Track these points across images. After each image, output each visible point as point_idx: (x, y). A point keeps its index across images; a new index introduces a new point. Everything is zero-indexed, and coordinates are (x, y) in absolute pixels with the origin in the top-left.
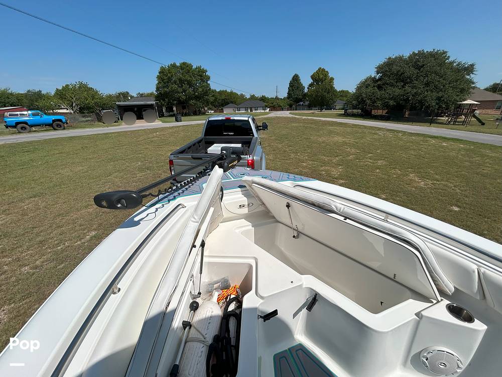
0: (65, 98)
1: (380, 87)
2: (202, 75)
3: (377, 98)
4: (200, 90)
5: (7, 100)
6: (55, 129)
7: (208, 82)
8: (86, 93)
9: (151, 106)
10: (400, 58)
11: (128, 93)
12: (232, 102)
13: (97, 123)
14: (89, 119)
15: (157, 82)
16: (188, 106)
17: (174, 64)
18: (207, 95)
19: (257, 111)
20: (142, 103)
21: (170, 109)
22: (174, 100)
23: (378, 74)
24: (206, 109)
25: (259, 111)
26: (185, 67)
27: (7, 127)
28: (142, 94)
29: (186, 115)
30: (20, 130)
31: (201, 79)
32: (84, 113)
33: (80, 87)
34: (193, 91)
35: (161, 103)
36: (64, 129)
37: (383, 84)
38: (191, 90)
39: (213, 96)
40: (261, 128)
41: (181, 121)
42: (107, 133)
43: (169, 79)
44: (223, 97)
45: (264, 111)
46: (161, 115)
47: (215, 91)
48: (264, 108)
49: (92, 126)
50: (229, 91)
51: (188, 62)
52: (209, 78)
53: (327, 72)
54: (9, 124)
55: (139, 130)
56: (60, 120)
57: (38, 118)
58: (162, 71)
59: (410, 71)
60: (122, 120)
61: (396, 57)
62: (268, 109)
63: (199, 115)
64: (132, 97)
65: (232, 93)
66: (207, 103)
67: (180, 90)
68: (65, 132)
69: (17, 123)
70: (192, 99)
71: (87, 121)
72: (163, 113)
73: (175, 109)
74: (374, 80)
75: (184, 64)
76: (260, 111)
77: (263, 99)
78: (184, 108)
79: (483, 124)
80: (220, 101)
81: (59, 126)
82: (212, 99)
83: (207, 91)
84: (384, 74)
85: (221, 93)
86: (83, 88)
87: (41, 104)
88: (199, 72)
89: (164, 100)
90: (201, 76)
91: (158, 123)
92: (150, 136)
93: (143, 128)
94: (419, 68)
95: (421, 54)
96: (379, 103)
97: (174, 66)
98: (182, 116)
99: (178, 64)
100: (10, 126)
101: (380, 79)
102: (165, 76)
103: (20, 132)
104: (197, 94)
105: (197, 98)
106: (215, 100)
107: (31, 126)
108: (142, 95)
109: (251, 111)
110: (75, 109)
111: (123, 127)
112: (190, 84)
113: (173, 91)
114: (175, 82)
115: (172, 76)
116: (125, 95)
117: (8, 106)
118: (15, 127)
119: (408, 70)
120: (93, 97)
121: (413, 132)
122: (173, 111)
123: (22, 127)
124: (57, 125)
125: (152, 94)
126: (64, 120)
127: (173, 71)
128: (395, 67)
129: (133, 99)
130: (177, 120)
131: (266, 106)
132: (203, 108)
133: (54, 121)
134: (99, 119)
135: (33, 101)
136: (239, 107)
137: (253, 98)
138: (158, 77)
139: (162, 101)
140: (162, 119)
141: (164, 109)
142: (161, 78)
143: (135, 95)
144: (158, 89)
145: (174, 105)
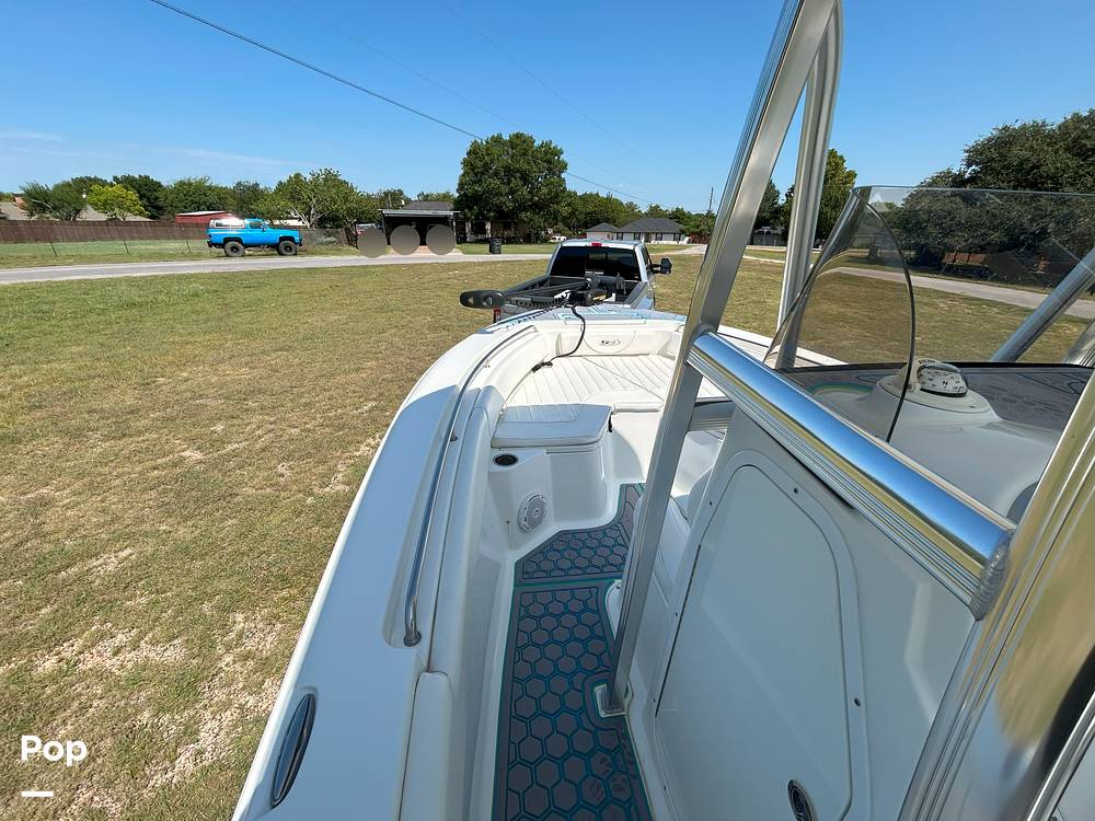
0: (299, 199)
2: (551, 160)
3: (959, 224)
4: (545, 190)
5: (204, 199)
6: (281, 254)
7: (563, 175)
8: (334, 191)
9: (444, 220)
10: (1038, 128)
11: (401, 192)
12: (607, 221)
13: (347, 247)
14: (333, 239)
15: (462, 172)
16: (516, 224)
17: (500, 136)
18: (557, 203)
19: (660, 242)
20: (430, 213)
21: (479, 229)
22: (489, 211)
23: (969, 165)
24: (550, 231)
25: (665, 242)
26: (520, 143)
27: (211, 244)
28: (427, 196)
29: (510, 241)
30: (230, 252)
31: (549, 170)
32: (326, 228)
33: (326, 180)
34: (530, 192)
35: (465, 215)
36: (295, 254)
37: (980, 192)
38: (525, 190)
39: (569, 205)
40: (659, 268)
41: (500, 253)
43: (486, 167)
44: (590, 208)
45: (675, 243)
46: (462, 240)
47: (575, 193)
48: (677, 236)
49: (338, 252)
50: (603, 194)
51: (526, 132)
52: (564, 167)
53: (841, 158)
54: (214, 240)
55: (422, 264)
56: (291, 239)
57: (258, 232)
58: (474, 151)
59: (1056, 161)
60: (389, 244)
61: (1023, 127)
62: (687, 239)
63: (535, 242)
64: (408, 201)
65: (609, 199)
66: (554, 219)
67: (504, 189)
68: (297, 259)
69: (227, 240)
70: (526, 210)
71: (330, 242)
72: (465, 234)
73: (488, 226)
74: (959, 181)
75: (518, 136)
76: (668, 242)
77: (678, 216)
78: (507, 227)
80: (582, 217)
81: (288, 249)
82: (565, 211)
83: (559, 193)
84: (987, 169)
85: (586, 198)
86: (332, 180)
87: (261, 207)
88: (546, 153)
89: (471, 209)
90: (549, 162)
91: (456, 255)
92: (443, 275)
93: (429, 262)
97: (497, 140)
98: (503, 243)
99: (506, 137)
100: (215, 245)
101: (970, 180)
102: (478, 162)
103: (227, 256)
104: (536, 198)
105: (536, 207)
106: (573, 214)
107: (246, 246)
108: (426, 198)
109: (647, 240)
110: (312, 220)
111: (391, 257)
112: (525, 178)
113: (489, 192)
114: (496, 174)
115: (492, 161)
116: (395, 197)
117: (203, 210)
118: (222, 246)
119: (1050, 157)
120: (346, 200)
122: (484, 232)
123: (231, 246)
124: (283, 247)
125: (446, 197)
126: (297, 239)
127: (496, 151)
128: (1015, 150)
129: (411, 206)
130: (492, 251)
131: (683, 232)
132: (545, 229)
133: (282, 239)
134: (352, 240)
135: (245, 200)
136: (621, 230)
137: (655, 211)
138: (466, 163)
139: (466, 210)
140: (463, 246)
141: (468, 226)
142: (471, 165)
143: (414, 198)
144: (461, 186)
145: (488, 219)
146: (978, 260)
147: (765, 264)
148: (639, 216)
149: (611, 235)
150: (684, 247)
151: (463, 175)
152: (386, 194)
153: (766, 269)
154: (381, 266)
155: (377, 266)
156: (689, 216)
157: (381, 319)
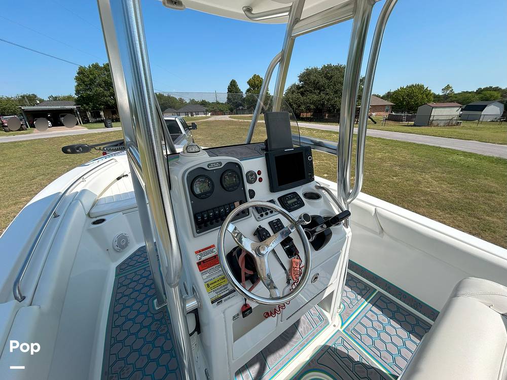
1: (302, 94)
9: (70, 111)
10: (316, 69)
11: (35, 96)
12: (170, 107)
15: (76, 84)
17: (97, 64)
19: (198, 116)
21: (96, 115)
22: (100, 105)
23: (300, 82)
25: (200, 116)
28: (56, 97)
29: (117, 120)
35: (84, 108)
37: (305, 91)
40: (191, 127)
41: (111, 127)
42: (15, 142)
43: (92, 82)
45: (205, 116)
46: (86, 121)
48: (206, 112)
58: (82, 72)
59: (323, 81)
60: (31, 127)
61: (312, 69)
62: (210, 114)
64: (42, 101)
65: (169, 97)
72: (88, 118)
73: (102, 113)
74: (298, 87)
76: (202, 115)
77: (204, 103)
79: (375, 123)
84: (305, 83)
89: (87, 104)
91: (83, 130)
94: (329, 78)
95: (329, 67)
96: (303, 107)
97: (96, 66)
98: (113, 121)
99: (101, 65)
101: (302, 87)
102: (86, 78)
108: (55, 99)
109: (192, 115)
113: (98, 94)
114: (100, 85)
115: (95, 78)
116: (32, 99)
119: (321, 80)
121: (324, 130)
122: (100, 116)
125: (69, 98)
127: (96, 72)
128: (311, 77)
129: (45, 103)
130: (106, 126)
136: (179, 111)
137: (193, 102)
138: (77, 78)
139: (85, 105)
140: (87, 125)
141: (89, 114)
142: (81, 80)
143: (46, 99)
144: (78, 92)
145: (101, 109)
146: (309, 115)
147: (241, 122)
148: (186, 104)
149: (174, 114)
150: (210, 117)
151: (78, 86)
152: (23, 97)
153: (242, 124)
154: (27, 141)
155: (22, 141)
156: (209, 104)
157: (32, 172)
